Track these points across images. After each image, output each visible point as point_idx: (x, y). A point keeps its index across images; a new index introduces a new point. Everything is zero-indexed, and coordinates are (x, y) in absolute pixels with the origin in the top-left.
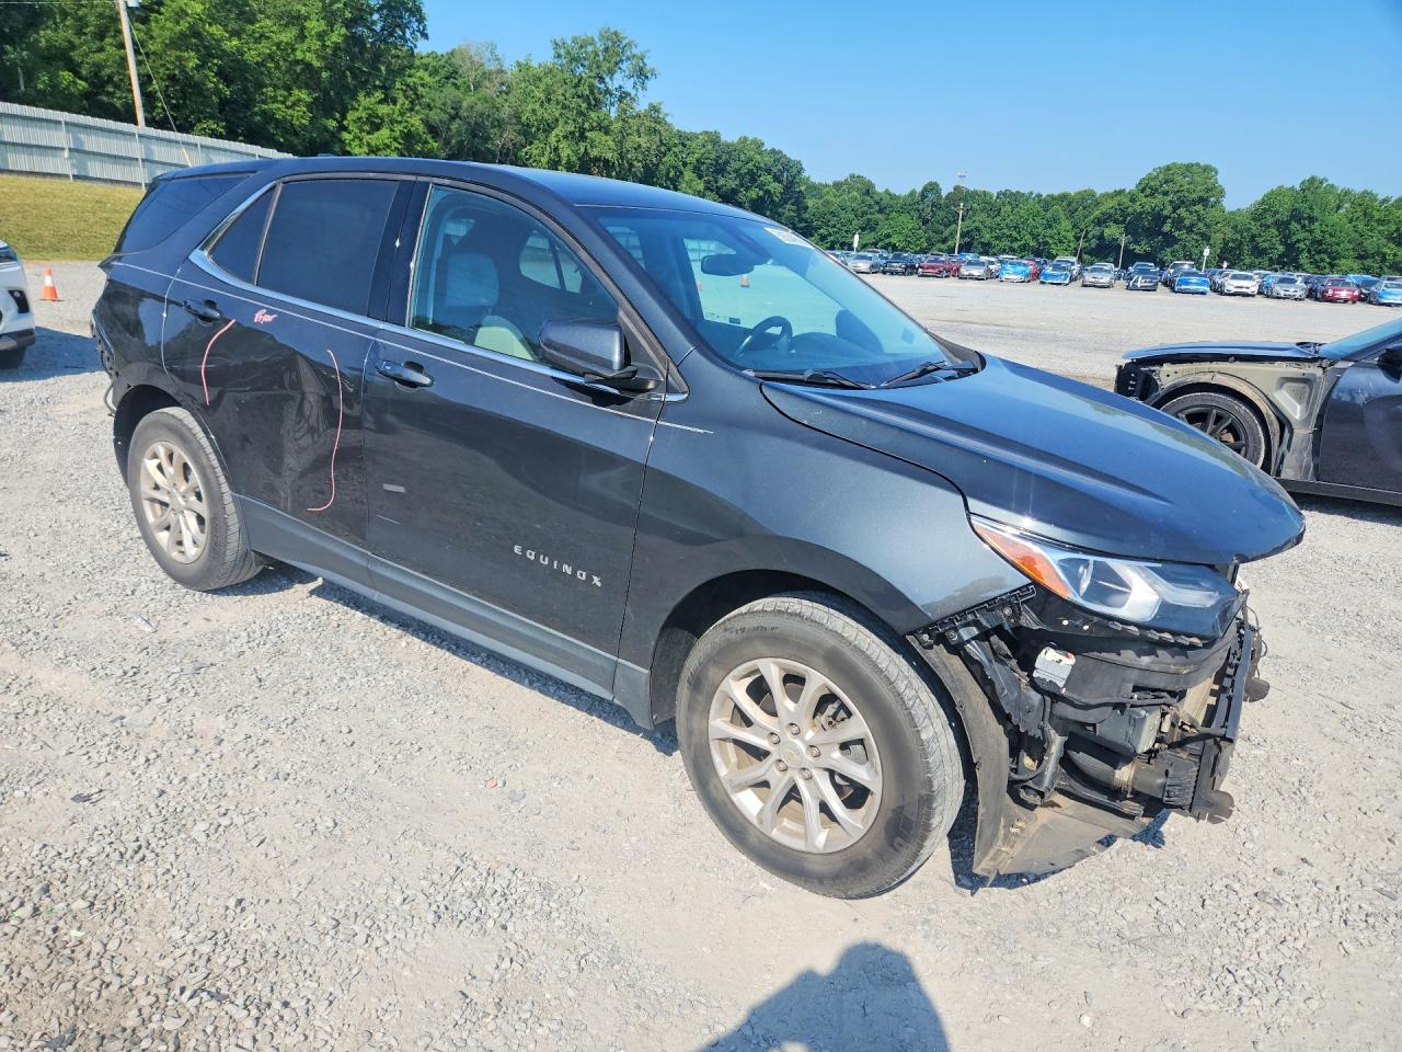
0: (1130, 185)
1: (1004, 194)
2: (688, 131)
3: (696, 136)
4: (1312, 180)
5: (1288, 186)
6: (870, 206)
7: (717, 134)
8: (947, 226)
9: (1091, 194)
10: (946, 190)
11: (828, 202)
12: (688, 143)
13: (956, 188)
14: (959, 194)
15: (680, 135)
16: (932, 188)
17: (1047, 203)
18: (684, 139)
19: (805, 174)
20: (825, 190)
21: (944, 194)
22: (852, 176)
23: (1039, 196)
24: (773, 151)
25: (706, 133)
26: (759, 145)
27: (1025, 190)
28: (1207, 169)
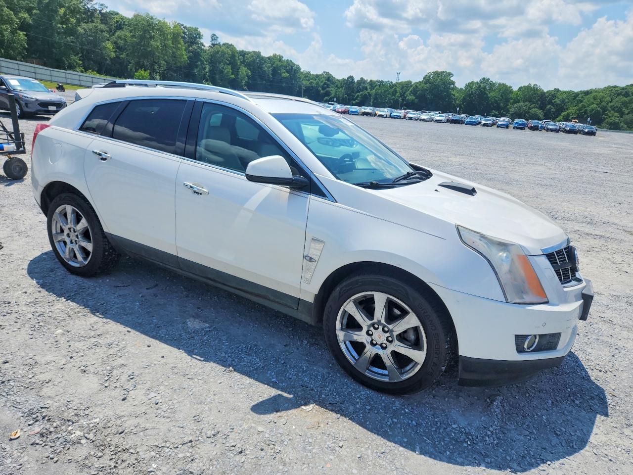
0: (421, 79)
1: (377, 81)
2: (247, 51)
3: (249, 53)
4: (484, 79)
5: (475, 81)
6: (328, 85)
7: (259, 53)
8: (357, 92)
9: (410, 82)
10: (356, 79)
11: (312, 82)
12: (246, 55)
13: (362, 78)
14: (362, 81)
15: (243, 51)
16: (351, 77)
17: (392, 86)
18: (243, 54)
19: (302, 70)
20: (311, 77)
21: (356, 82)
22: (324, 72)
23: (392, 82)
24: (288, 60)
25: (254, 52)
26: (281, 57)
27: (385, 80)
28: (450, 74)
